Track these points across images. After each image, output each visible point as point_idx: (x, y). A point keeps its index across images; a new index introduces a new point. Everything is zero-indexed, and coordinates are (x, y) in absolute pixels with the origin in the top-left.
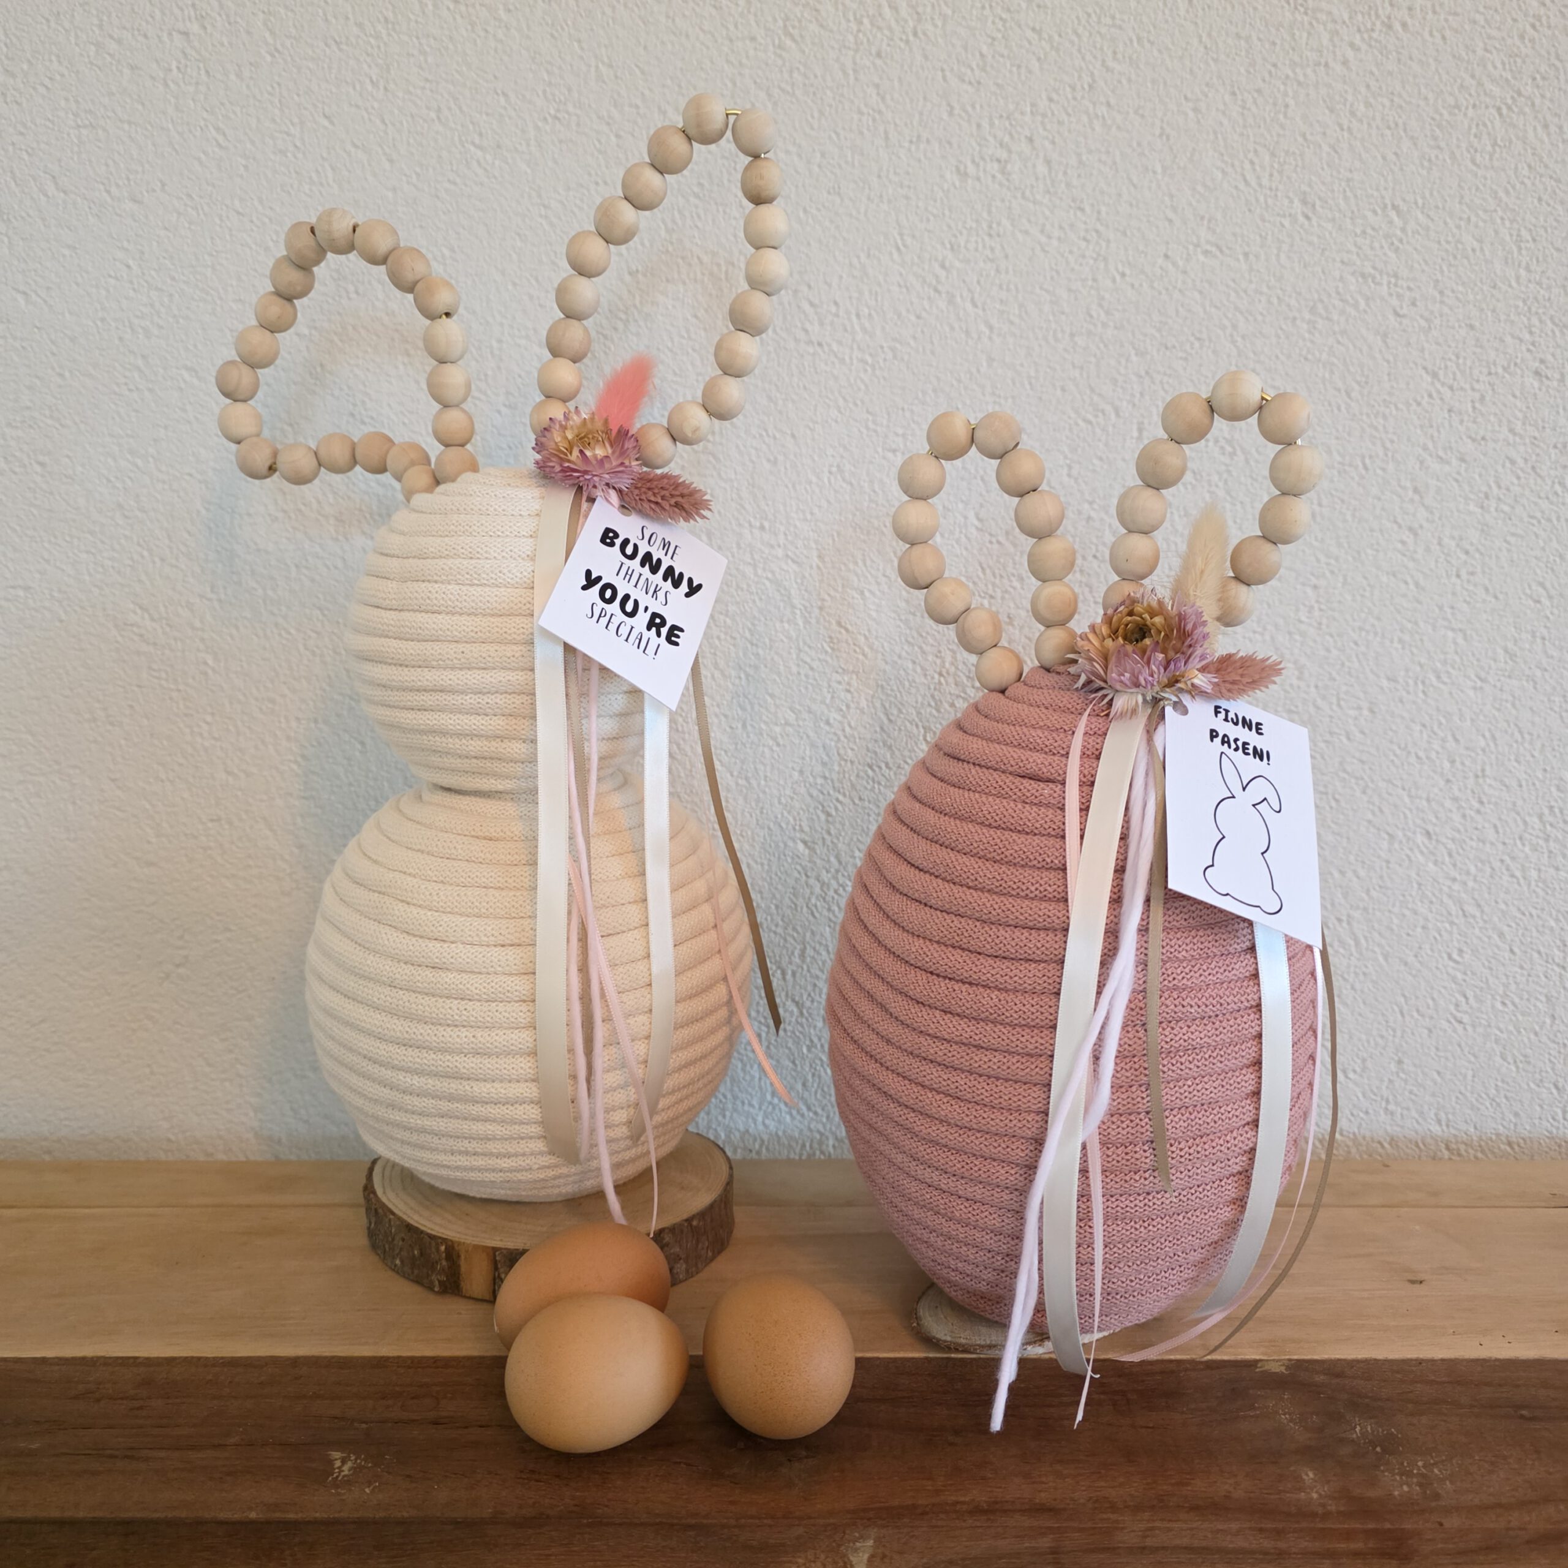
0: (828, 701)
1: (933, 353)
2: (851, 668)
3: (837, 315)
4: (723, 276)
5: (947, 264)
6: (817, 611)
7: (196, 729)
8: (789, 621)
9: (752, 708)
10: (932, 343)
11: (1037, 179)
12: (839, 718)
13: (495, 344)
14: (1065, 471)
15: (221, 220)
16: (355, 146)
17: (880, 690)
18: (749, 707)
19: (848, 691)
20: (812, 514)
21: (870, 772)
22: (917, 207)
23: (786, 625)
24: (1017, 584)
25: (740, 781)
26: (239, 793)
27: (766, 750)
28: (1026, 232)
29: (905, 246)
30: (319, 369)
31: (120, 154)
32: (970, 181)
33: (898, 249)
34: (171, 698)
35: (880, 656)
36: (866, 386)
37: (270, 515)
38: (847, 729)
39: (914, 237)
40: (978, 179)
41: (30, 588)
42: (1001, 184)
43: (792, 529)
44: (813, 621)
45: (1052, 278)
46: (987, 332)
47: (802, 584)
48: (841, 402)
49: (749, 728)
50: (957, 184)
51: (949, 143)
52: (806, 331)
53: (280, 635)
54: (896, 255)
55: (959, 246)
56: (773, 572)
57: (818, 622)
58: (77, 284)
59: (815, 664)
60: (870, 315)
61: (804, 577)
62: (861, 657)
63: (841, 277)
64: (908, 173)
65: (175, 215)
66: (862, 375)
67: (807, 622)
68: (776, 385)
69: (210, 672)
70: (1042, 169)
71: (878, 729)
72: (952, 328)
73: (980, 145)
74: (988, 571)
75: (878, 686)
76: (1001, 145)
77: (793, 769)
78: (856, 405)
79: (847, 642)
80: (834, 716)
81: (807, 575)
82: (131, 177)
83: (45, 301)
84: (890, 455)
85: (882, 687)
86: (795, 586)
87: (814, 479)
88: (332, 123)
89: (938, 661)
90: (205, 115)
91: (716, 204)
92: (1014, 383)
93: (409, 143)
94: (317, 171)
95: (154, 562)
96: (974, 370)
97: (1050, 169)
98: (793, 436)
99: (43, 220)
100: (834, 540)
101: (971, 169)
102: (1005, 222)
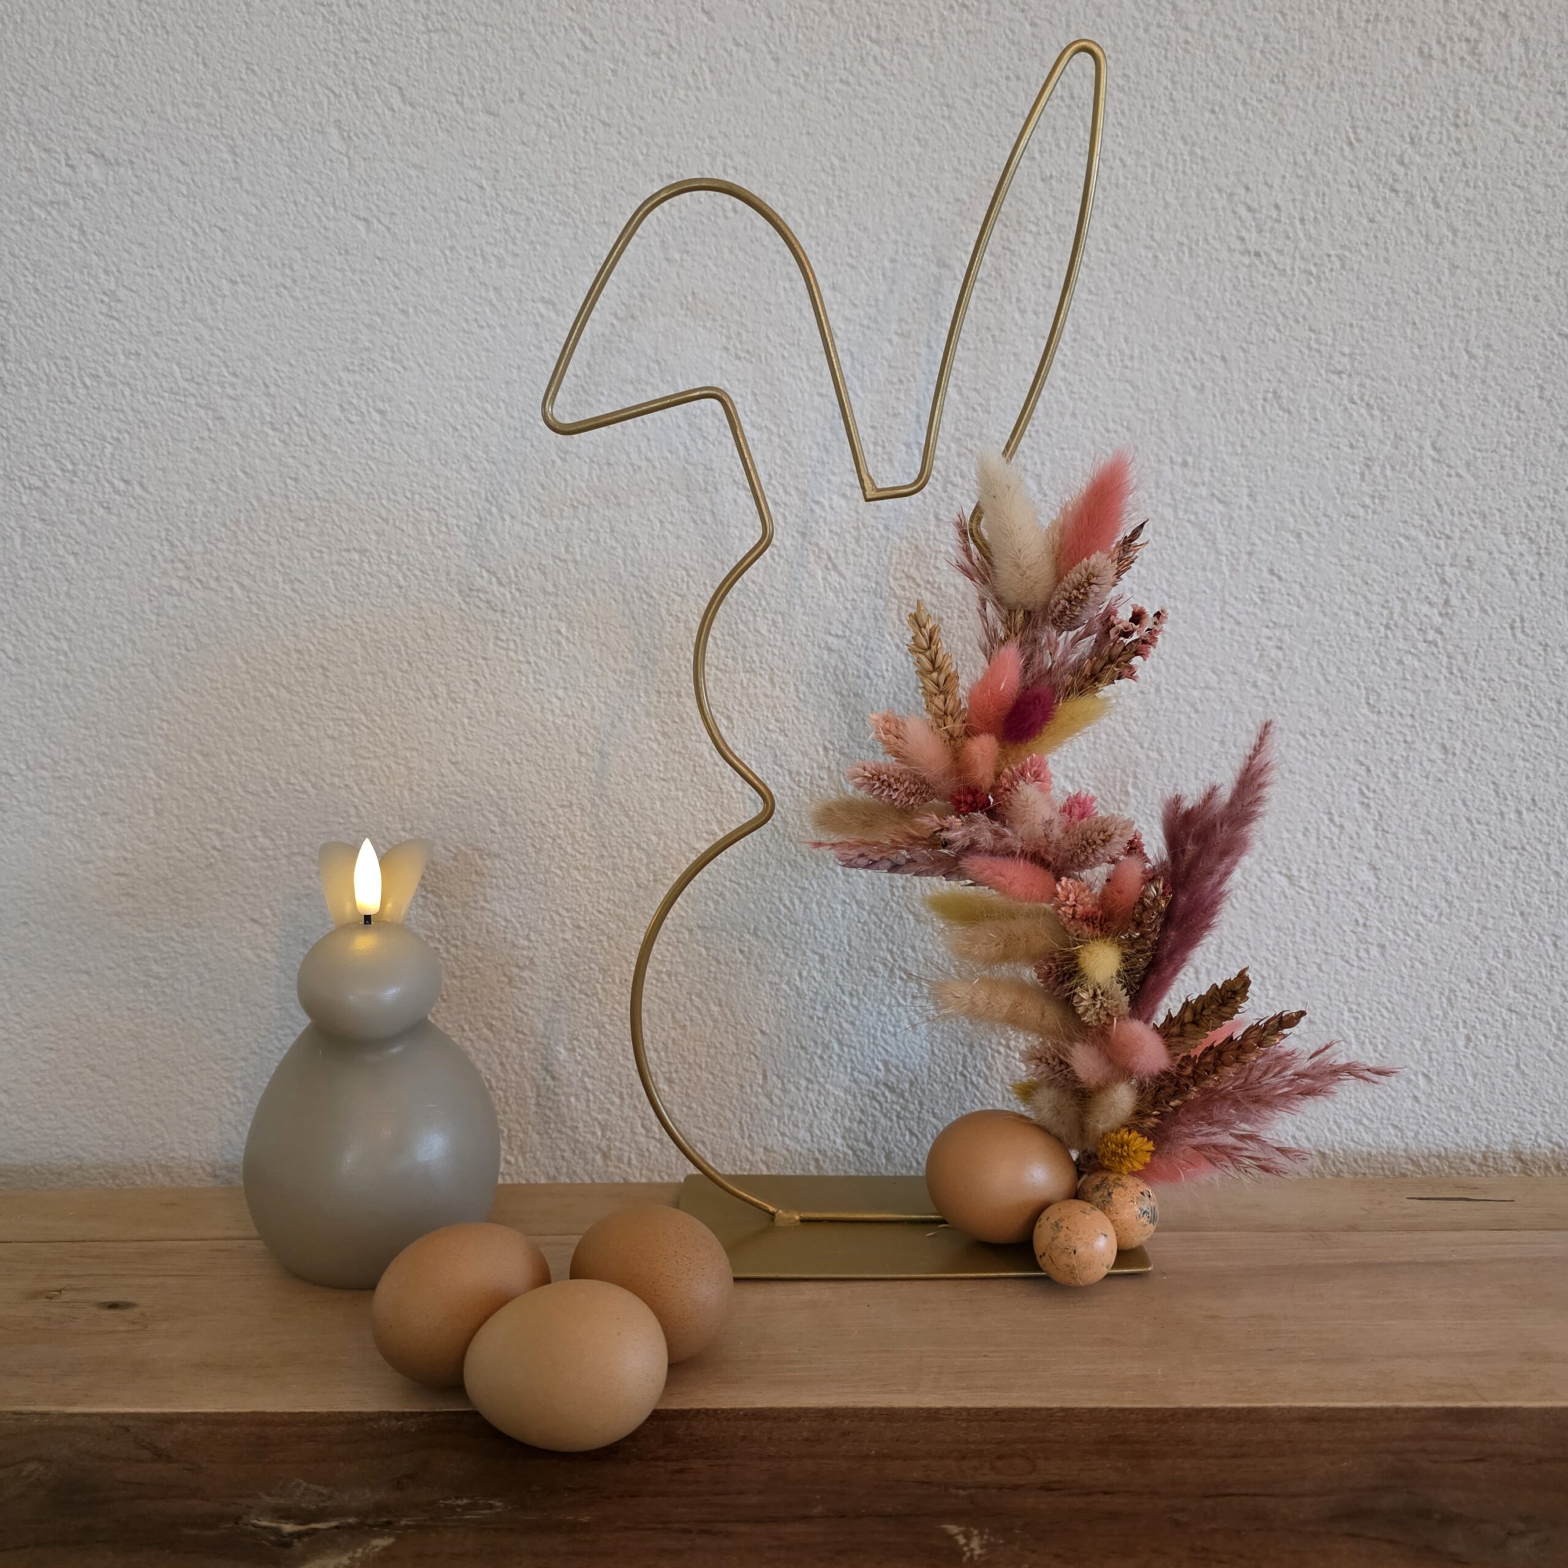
0: (1255, 660)
1: (1387, 261)
2: (1283, 622)
3: (1278, 221)
4: (1148, 180)
5: (1406, 160)
6: (1245, 557)
7: (547, 705)
8: (1212, 570)
9: (1168, 670)
10: (1387, 250)
11: (1512, 60)
12: (1269, 680)
13: (887, 264)
14: (1536, 393)
15: (586, 132)
16: (738, 45)
17: (1316, 647)
18: (1163, 669)
19: (1280, 648)
20: (1243, 446)
21: (1303, 742)
22: (1373, 95)
23: (1209, 574)
24: (1477, 522)
25: (1151, 754)
26: (593, 776)
27: (1182, 717)
28: (1498, 121)
29: (1358, 140)
30: (690, 299)
31: (473, 60)
32: (1435, 64)
33: (1350, 144)
34: (520, 672)
35: (1317, 608)
36: (1309, 300)
37: (632, 465)
38: (1278, 691)
39: (1369, 129)
40: (1445, 62)
41: (366, 550)
42: (1470, 67)
43: (1219, 464)
44: (1241, 569)
45: (1526, 173)
46: (1450, 235)
47: (1229, 526)
48: (1280, 318)
49: (1164, 692)
50: (1420, 68)
51: (1412, 21)
52: (1242, 239)
53: (641, 598)
54: (1346, 149)
55: (1420, 138)
56: (1196, 514)
57: (1246, 570)
58: (424, 208)
59: (1242, 618)
60: (1316, 219)
61: (1231, 518)
62: (1295, 609)
63: (1284, 177)
64: (1364, 57)
65: (534, 128)
66: (1305, 289)
67: (1233, 570)
68: (1206, 302)
69: (564, 642)
70: (1518, 49)
71: (1313, 692)
72: (1410, 232)
73: (1447, 23)
74: (1445, 508)
75: (1314, 641)
76: (1471, 23)
77: (1213, 739)
78: (1297, 321)
79: (1279, 592)
80: (1262, 677)
81: (1235, 516)
82: (487, 86)
83: (388, 229)
84: (1335, 378)
85: (1319, 642)
86: (1221, 529)
87: (1247, 408)
88: (712, 19)
89: (1385, 612)
90: (570, 14)
91: (1143, 97)
92: (1480, 293)
93: (797, 40)
94: (694, 73)
95: (503, 519)
96: (1434, 280)
97: (1527, 49)
98: (1223, 359)
99: (388, 137)
100: (1267, 476)
101: (1436, 51)
102: (1473, 109)
